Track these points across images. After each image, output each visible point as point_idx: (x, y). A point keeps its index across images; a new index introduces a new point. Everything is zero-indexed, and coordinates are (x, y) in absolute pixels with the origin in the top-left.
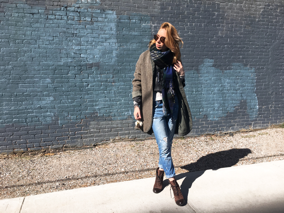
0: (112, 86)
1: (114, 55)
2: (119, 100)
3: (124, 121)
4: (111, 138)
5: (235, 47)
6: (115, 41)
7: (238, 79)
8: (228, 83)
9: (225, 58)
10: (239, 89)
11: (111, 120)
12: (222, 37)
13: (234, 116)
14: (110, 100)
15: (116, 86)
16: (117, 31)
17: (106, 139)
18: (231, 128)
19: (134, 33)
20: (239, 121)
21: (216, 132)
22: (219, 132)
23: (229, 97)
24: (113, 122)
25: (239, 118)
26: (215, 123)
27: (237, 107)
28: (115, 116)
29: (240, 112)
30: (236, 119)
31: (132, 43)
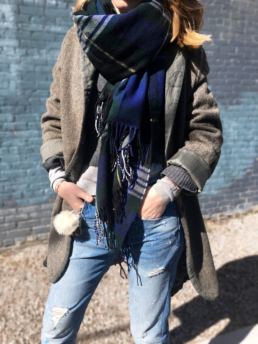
0: (15, 137)
1: (14, 74)
2: (30, 166)
3: (43, 207)
4: (18, 240)
5: (248, 64)
6: (14, 43)
7: (251, 121)
8: (235, 128)
9: (230, 84)
10: (252, 139)
11: (15, 206)
12: (225, 44)
13: (244, 185)
14: (11, 167)
15: (20, 137)
16: (17, 22)
17: (7, 242)
18: (238, 206)
19: (53, 29)
20: (252, 194)
21: (214, 215)
22: (218, 214)
23: (236, 152)
24: (20, 209)
25: (252, 189)
26: (213, 199)
27: (249, 170)
28: (22, 196)
29: (253, 178)
30: (246, 190)
31: (52, 49)
